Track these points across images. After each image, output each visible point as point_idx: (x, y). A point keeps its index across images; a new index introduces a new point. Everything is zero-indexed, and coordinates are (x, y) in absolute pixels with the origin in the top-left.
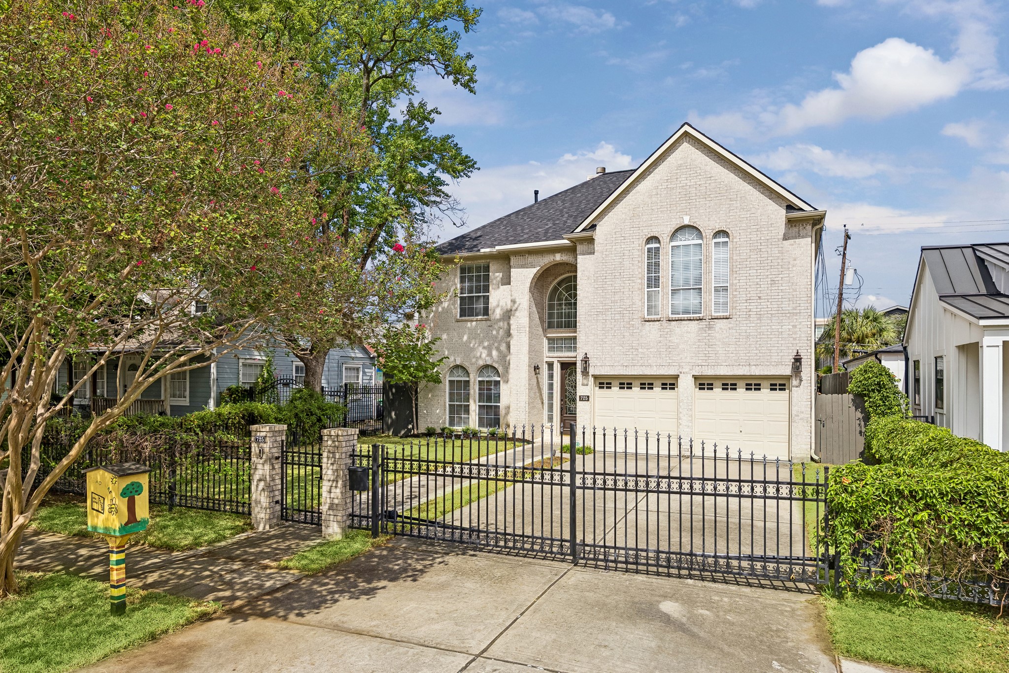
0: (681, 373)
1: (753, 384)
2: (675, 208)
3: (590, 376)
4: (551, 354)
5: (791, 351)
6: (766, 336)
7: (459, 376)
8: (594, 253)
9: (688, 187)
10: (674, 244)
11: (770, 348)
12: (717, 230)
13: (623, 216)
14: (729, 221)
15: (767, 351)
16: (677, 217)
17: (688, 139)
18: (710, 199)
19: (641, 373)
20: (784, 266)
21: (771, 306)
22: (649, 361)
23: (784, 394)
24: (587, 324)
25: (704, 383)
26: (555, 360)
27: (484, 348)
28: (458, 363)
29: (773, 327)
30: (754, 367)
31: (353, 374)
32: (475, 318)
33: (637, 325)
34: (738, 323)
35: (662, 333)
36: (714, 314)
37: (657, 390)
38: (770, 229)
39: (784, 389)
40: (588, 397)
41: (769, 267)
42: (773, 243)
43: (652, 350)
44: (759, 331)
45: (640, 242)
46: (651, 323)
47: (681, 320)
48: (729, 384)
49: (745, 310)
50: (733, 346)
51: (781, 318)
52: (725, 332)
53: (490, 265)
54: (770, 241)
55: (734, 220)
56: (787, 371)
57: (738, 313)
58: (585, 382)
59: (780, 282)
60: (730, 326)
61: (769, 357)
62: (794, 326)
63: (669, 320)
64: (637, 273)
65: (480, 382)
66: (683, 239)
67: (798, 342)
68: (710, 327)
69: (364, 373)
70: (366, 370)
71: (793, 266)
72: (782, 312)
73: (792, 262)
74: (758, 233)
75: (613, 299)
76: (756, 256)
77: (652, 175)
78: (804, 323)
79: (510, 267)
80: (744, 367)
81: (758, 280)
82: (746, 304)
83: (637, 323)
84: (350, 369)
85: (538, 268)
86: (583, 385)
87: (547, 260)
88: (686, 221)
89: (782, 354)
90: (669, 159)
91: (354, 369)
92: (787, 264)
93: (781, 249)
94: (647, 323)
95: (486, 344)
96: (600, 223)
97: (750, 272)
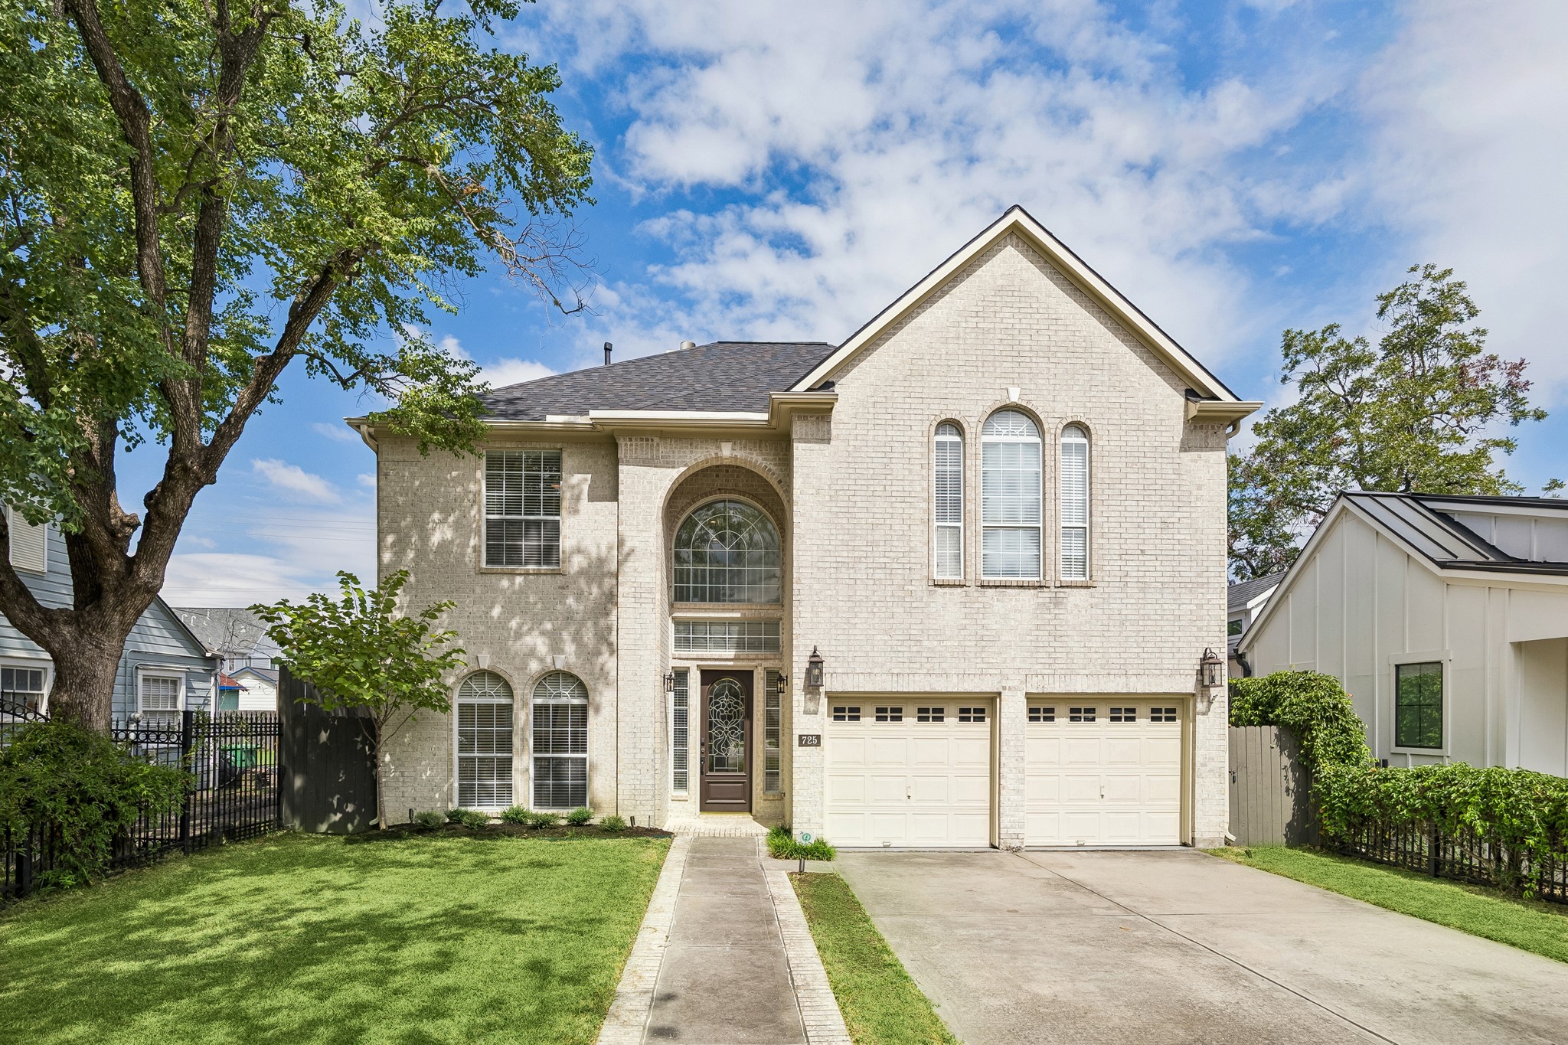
0: (1004, 688)
1: (1123, 709)
2: (992, 369)
3: (823, 695)
4: (684, 653)
5: (1194, 650)
6: (1154, 623)
7: (484, 694)
8: (829, 441)
9: (1016, 332)
10: (986, 439)
11: (1160, 644)
12: (1070, 420)
13: (891, 372)
14: (1089, 405)
15: (1156, 650)
16: (997, 386)
17: (1015, 240)
18: (1056, 360)
19: (928, 689)
20: (1182, 498)
21: (1162, 569)
22: (944, 665)
23: (1175, 728)
24: (816, 586)
25: (1041, 709)
26: (692, 665)
27: (543, 633)
28: (485, 665)
29: (1166, 606)
30: (1134, 678)
31: (163, 691)
32: (522, 568)
33: (919, 594)
34: (1106, 596)
35: (967, 611)
36: (1066, 579)
37: (951, 721)
38: (1159, 428)
39: (1173, 719)
40: (818, 737)
41: (1158, 498)
42: (1165, 455)
43: (949, 644)
44: (1141, 612)
45: (925, 429)
46: (947, 590)
47: (1005, 587)
48: (1082, 709)
49: (1119, 574)
50: (1098, 639)
51: (1178, 591)
52: (1083, 612)
53: (565, 455)
54: (1160, 450)
55: (1099, 405)
56: (1188, 685)
57: (1106, 579)
58: (811, 706)
59: (1176, 526)
60: (1094, 601)
61: (1159, 661)
62: (1200, 606)
63: (982, 586)
64: (919, 489)
65: (537, 707)
66: (1004, 432)
67: (1205, 634)
68: (1057, 603)
69: (190, 689)
70: (195, 685)
71: (1197, 499)
72: (1180, 579)
73: (1194, 493)
74: (1140, 434)
75: (870, 538)
76: (1136, 476)
77: (947, 298)
78: (1214, 602)
79: (616, 463)
80: (1117, 678)
81: (1141, 520)
82: (1119, 563)
83: (920, 588)
84: (156, 681)
85: (683, 469)
86: (806, 712)
87: (699, 456)
88: (1015, 397)
89: (1180, 655)
90: (979, 272)
91: (165, 681)
92: (1187, 494)
93: (1176, 466)
94: (939, 590)
95: (548, 626)
96: (842, 381)
97: (1127, 503)
